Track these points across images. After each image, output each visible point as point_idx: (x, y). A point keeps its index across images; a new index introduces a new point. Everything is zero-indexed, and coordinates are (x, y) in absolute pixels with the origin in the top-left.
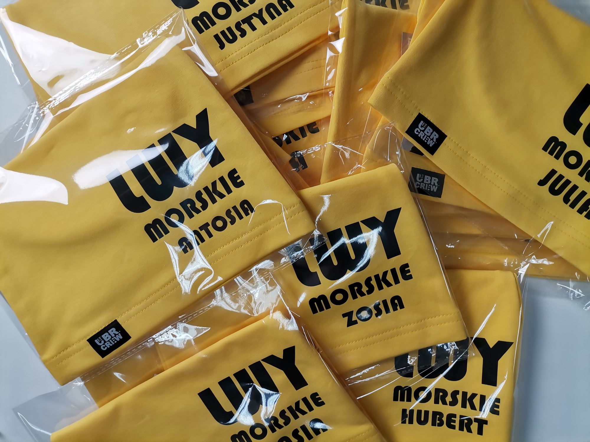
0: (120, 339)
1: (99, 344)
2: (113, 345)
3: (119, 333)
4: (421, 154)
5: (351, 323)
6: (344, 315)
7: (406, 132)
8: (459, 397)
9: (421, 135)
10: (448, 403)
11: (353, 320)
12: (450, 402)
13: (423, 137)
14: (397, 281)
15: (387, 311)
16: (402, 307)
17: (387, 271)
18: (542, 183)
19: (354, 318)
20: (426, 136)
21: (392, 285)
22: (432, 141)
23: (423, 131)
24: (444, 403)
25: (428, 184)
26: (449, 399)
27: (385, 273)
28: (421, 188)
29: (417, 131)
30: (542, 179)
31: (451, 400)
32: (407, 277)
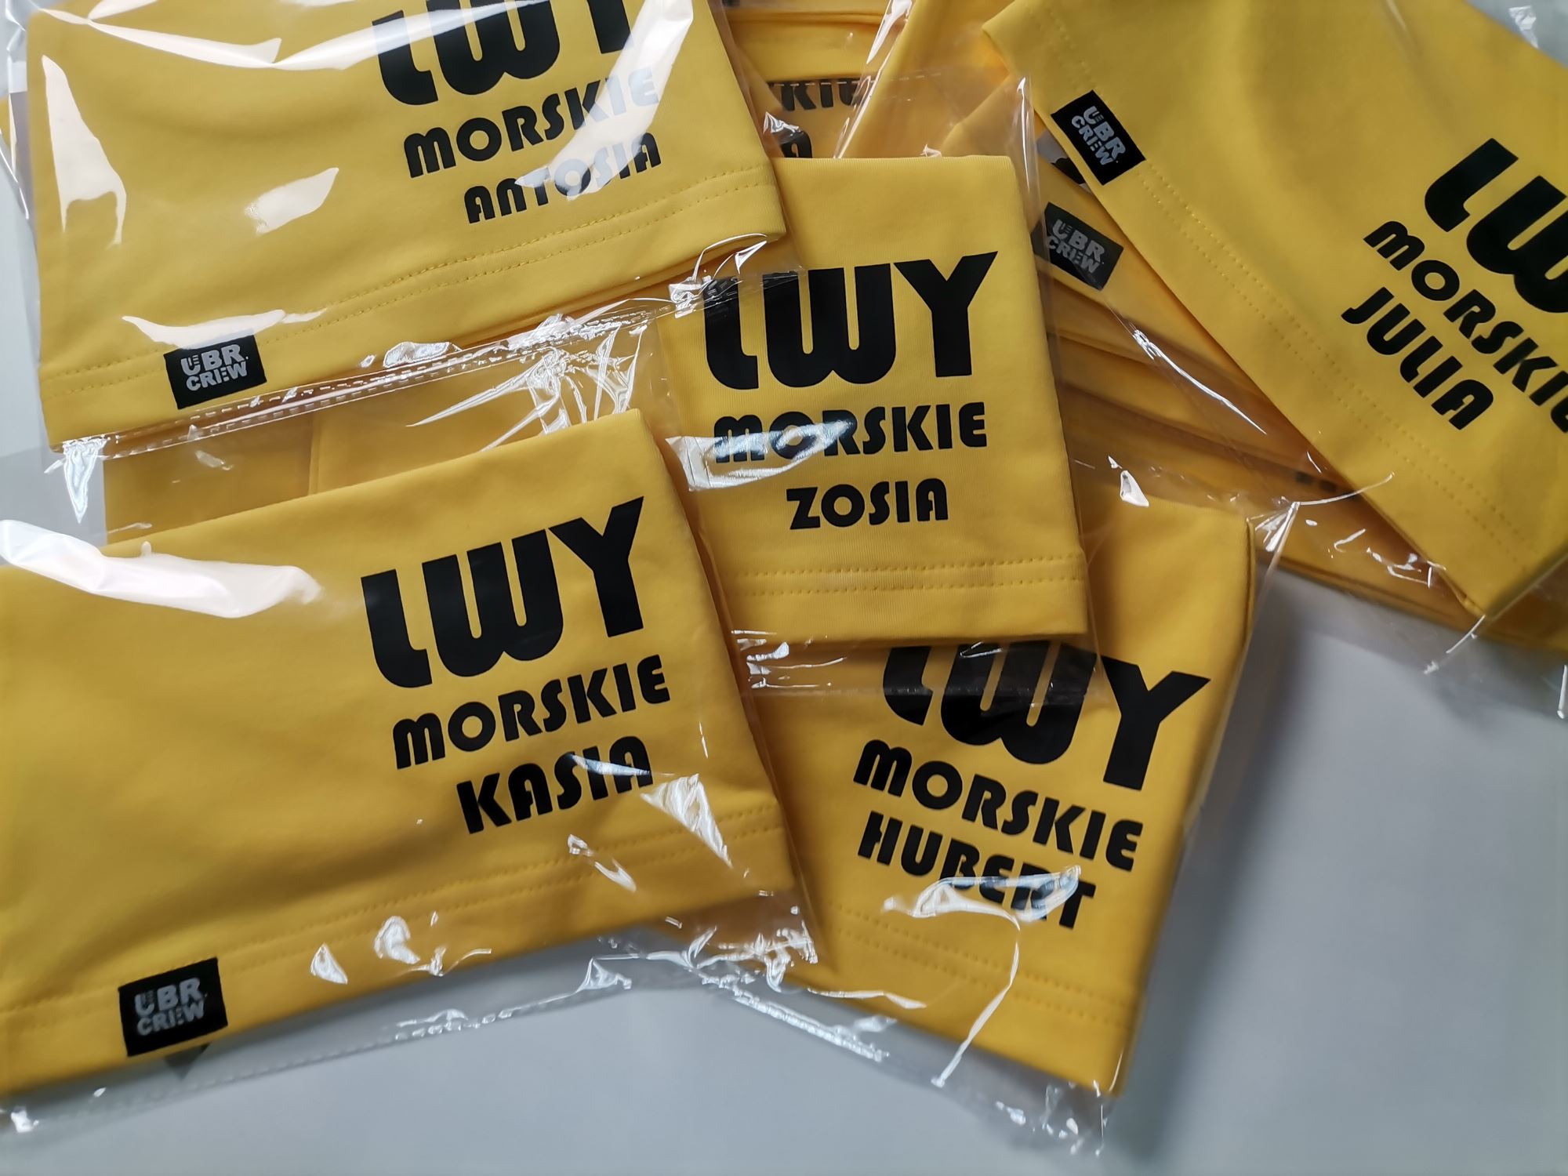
0: (239, 374)
1: (186, 370)
2: (218, 385)
3: (246, 360)
4: (1078, 179)
5: (802, 521)
6: (792, 495)
7: (1054, 116)
8: (1035, 813)
9: (1085, 132)
10: (1000, 824)
11: (810, 515)
12: (1006, 822)
13: (1089, 138)
14: (945, 442)
15: (903, 517)
16: (942, 515)
17: (928, 407)
18: (1353, 316)
19: (816, 510)
20: (1095, 139)
21: (931, 448)
22: (1107, 154)
23: (1093, 127)
24: (990, 822)
25: (1078, 250)
26: (1005, 813)
27: (922, 412)
28: (1059, 252)
29: (1079, 122)
30: (1354, 308)
31: (1010, 818)
32: (974, 437)
